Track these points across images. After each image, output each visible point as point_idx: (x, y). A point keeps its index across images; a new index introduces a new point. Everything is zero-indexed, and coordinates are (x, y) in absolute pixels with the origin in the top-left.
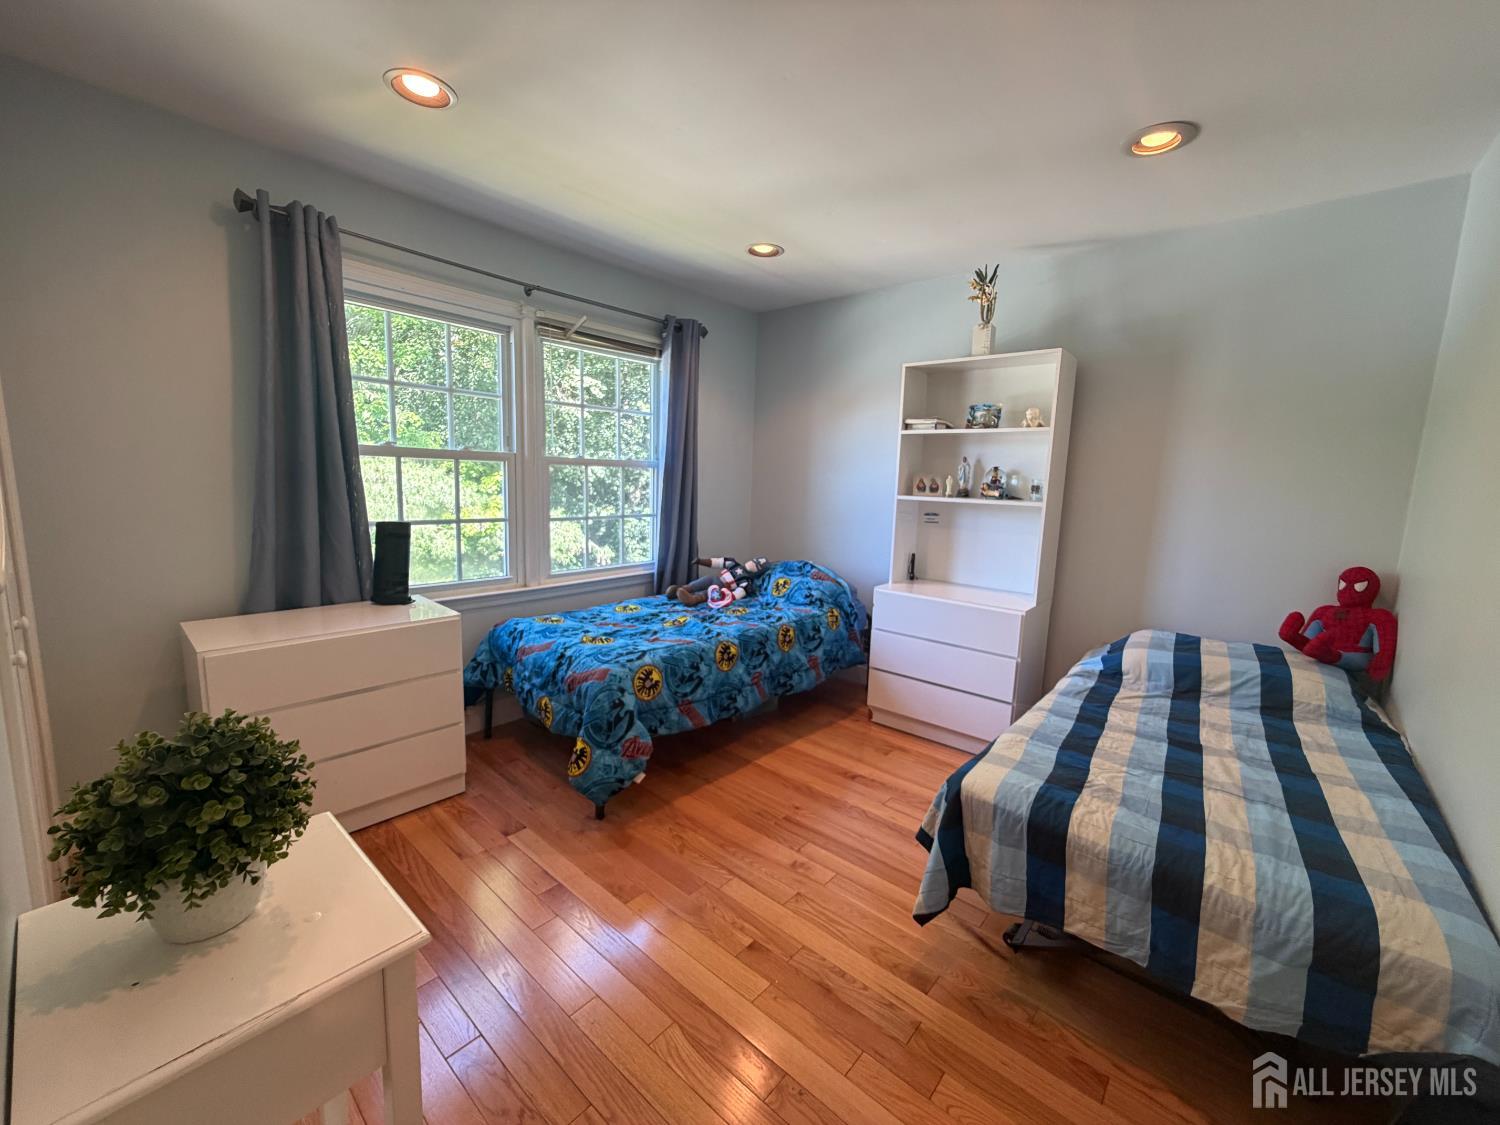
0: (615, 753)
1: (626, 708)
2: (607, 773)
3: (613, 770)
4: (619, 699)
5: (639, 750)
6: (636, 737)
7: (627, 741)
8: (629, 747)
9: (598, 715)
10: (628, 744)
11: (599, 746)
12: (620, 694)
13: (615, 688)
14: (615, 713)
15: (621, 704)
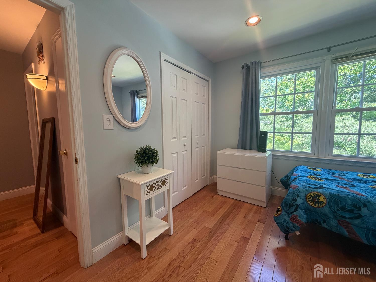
0: (288, 216)
1: (296, 203)
2: (284, 222)
3: (286, 222)
4: (295, 198)
5: (296, 221)
6: (297, 215)
7: (293, 215)
8: (293, 217)
9: (287, 200)
10: (293, 216)
11: (285, 211)
12: (296, 197)
13: (296, 193)
14: (292, 202)
15: (295, 200)
